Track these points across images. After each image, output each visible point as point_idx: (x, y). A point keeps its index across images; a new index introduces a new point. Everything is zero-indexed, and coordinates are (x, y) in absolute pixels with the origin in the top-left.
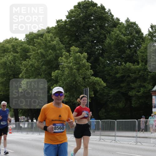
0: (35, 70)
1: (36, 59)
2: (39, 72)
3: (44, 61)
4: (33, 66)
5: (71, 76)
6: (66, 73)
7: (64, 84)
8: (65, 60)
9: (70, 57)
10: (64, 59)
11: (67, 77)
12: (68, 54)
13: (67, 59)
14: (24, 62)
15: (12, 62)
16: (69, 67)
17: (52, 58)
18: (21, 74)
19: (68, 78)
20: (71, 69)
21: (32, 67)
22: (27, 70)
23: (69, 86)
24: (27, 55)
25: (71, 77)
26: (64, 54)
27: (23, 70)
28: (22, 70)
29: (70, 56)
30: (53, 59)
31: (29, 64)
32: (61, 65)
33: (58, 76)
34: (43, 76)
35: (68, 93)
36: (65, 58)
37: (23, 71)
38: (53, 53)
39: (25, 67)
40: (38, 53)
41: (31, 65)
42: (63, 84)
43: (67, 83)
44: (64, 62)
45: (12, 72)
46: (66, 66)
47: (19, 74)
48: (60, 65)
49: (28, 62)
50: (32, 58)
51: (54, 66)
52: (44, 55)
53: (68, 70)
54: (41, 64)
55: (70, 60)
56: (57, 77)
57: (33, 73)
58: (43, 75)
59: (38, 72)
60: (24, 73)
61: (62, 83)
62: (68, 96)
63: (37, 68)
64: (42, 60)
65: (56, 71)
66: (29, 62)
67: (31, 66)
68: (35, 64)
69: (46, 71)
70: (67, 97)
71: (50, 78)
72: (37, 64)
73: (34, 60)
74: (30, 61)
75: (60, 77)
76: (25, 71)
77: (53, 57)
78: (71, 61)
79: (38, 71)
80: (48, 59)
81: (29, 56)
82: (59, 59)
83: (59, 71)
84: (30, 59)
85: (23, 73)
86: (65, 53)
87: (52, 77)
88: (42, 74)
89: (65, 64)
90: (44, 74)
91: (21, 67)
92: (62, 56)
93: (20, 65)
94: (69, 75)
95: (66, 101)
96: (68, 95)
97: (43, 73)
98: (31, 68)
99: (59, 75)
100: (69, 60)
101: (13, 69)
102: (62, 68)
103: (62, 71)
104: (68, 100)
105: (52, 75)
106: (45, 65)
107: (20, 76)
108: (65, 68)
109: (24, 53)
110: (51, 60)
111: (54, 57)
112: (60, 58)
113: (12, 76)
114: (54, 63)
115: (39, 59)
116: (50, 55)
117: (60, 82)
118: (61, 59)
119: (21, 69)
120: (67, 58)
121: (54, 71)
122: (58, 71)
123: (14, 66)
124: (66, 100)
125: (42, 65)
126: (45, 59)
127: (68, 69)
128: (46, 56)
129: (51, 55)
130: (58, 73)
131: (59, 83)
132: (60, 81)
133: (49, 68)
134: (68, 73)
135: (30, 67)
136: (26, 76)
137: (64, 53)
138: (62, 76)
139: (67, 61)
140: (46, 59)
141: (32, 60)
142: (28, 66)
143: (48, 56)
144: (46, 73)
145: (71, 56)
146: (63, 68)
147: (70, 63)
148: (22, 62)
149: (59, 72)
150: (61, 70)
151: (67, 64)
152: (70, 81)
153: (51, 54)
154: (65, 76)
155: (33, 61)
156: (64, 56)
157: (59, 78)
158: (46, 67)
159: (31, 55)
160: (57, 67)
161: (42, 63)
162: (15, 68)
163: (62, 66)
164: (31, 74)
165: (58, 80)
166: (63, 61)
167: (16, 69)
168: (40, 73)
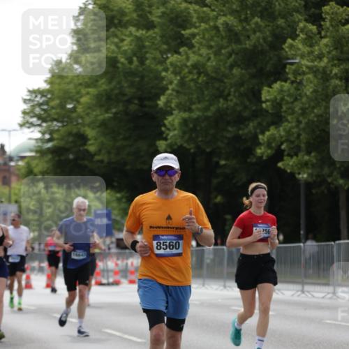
0: (207, 83)
1: (210, 47)
2: (221, 89)
3: (237, 54)
4: (202, 70)
5: (323, 100)
6: (308, 90)
7: (302, 126)
8: (306, 49)
9: (321, 38)
10: (300, 46)
11: (312, 104)
12: (314, 28)
13: (311, 46)
14: (172, 58)
15: (135, 59)
16: (318, 70)
17: (261, 41)
18: (163, 94)
19: (314, 108)
20: (324, 76)
21: (199, 74)
22: (182, 83)
23: (318, 133)
24: (183, 35)
25: (324, 103)
26: (302, 31)
27: (171, 83)
28: (167, 85)
29: (319, 33)
30: (267, 48)
31: (189, 64)
32: (292, 64)
33: (282, 99)
34: (235, 100)
35: (313, 154)
36: (304, 42)
37: (170, 87)
38: (266, 26)
39: (175, 73)
40: (216, 28)
41: (195, 66)
42: (297, 126)
43: (313, 122)
44: (302, 56)
45: (133, 90)
46: (308, 67)
47: (157, 97)
48: (288, 66)
49: (184, 57)
50: (197, 45)
51: (268, 69)
52: (236, 34)
53: (315, 81)
54: (228, 65)
55: (320, 49)
56: (277, 104)
57: (203, 94)
58: (235, 96)
59: (218, 89)
60: (174, 93)
61: (294, 124)
62: (313, 165)
63: (213, 75)
64: (229, 49)
65: (277, 86)
66: (188, 59)
67: (195, 71)
68: (209, 64)
69: (242, 84)
70: (310, 166)
71: (254, 108)
72: (214, 63)
73: (204, 51)
74: (194, 53)
75: (288, 103)
76: (177, 85)
77: (264, 39)
78: (324, 52)
79: (217, 85)
80: (248, 44)
81: (188, 39)
82: (284, 46)
83: (287, 85)
84: (191, 46)
85: (169, 92)
86: (305, 27)
87: (264, 105)
88: (229, 94)
89: (305, 62)
90: (237, 94)
91: (164, 74)
92: (294, 37)
93: (160, 68)
94: (316, 99)
95: (310, 180)
96: (314, 161)
97: (235, 92)
98: (195, 77)
99: (286, 97)
100: (317, 48)
101: (137, 79)
102: (296, 73)
103: (295, 85)
104: (314, 178)
105: (263, 99)
106: (239, 66)
107: (159, 102)
108: (304, 73)
109: (172, 29)
110: (260, 48)
111: (270, 39)
112: (289, 41)
113: (136, 102)
114: (268, 58)
115: (222, 47)
116: (255, 32)
117: (287, 121)
118: (291, 46)
119: (163, 79)
120: (310, 40)
121: (270, 86)
122: (282, 86)
123: (141, 69)
124: (309, 174)
125: (231, 67)
126: (239, 46)
127: (315, 76)
128: (242, 38)
129: (258, 34)
130: (281, 91)
131: (286, 124)
132: (289, 118)
133: (253, 76)
134: (315, 91)
135: (190, 72)
136: (180, 103)
137: (301, 25)
138: (296, 99)
139: (312, 52)
140: (244, 46)
141: (199, 49)
142: (186, 70)
143: (248, 37)
144: (242, 89)
145: (323, 33)
146: (300, 74)
147: (320, 57)
148: (168, 58)
149: (285, 88)
150: (292, 82)
151: (312, 61)
152: (321, 116)
153: (260, 31)
154: (304, 100)
155: (201, 55)
156: (302, 36)
157: (284, 108)
158: (243, 71)
159: (194, 35)
160: (279, 73)
161: (231, 60)
162: (142, 77)
163: (293, 67)
164: (195, 96)
165: (283, 114)
166: (299, 52)
167: (146, 79)
168: (223, 91)
